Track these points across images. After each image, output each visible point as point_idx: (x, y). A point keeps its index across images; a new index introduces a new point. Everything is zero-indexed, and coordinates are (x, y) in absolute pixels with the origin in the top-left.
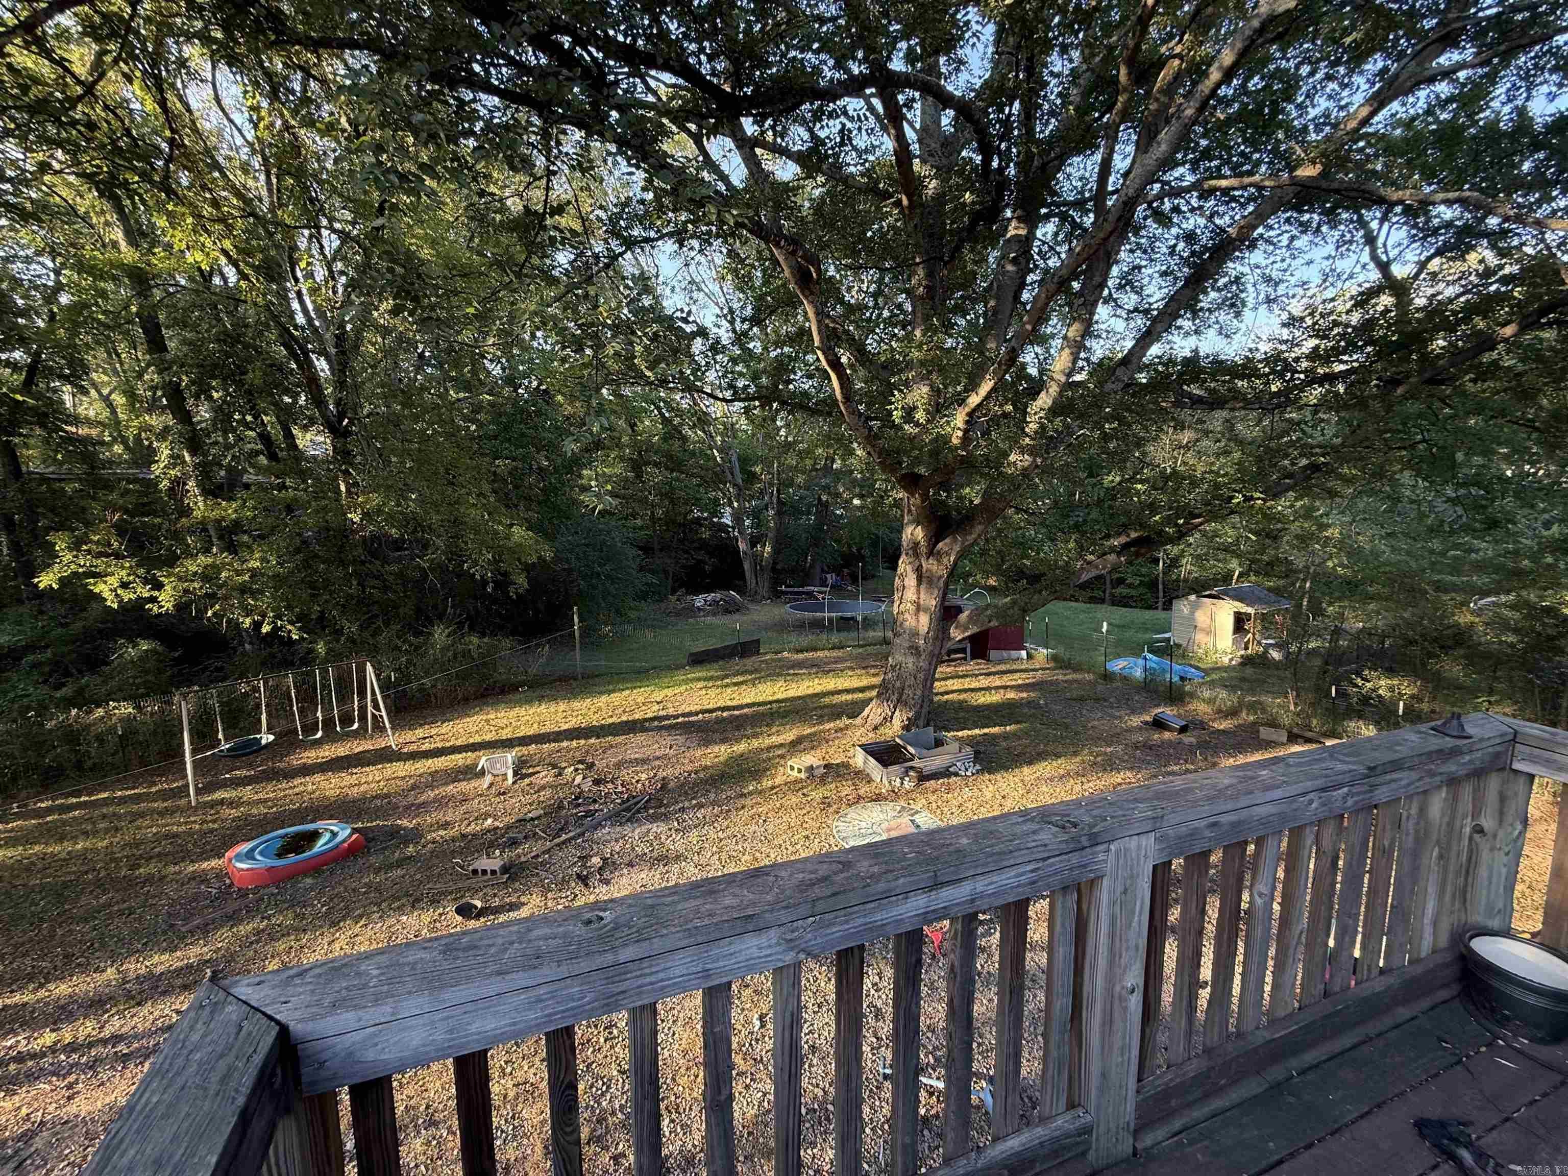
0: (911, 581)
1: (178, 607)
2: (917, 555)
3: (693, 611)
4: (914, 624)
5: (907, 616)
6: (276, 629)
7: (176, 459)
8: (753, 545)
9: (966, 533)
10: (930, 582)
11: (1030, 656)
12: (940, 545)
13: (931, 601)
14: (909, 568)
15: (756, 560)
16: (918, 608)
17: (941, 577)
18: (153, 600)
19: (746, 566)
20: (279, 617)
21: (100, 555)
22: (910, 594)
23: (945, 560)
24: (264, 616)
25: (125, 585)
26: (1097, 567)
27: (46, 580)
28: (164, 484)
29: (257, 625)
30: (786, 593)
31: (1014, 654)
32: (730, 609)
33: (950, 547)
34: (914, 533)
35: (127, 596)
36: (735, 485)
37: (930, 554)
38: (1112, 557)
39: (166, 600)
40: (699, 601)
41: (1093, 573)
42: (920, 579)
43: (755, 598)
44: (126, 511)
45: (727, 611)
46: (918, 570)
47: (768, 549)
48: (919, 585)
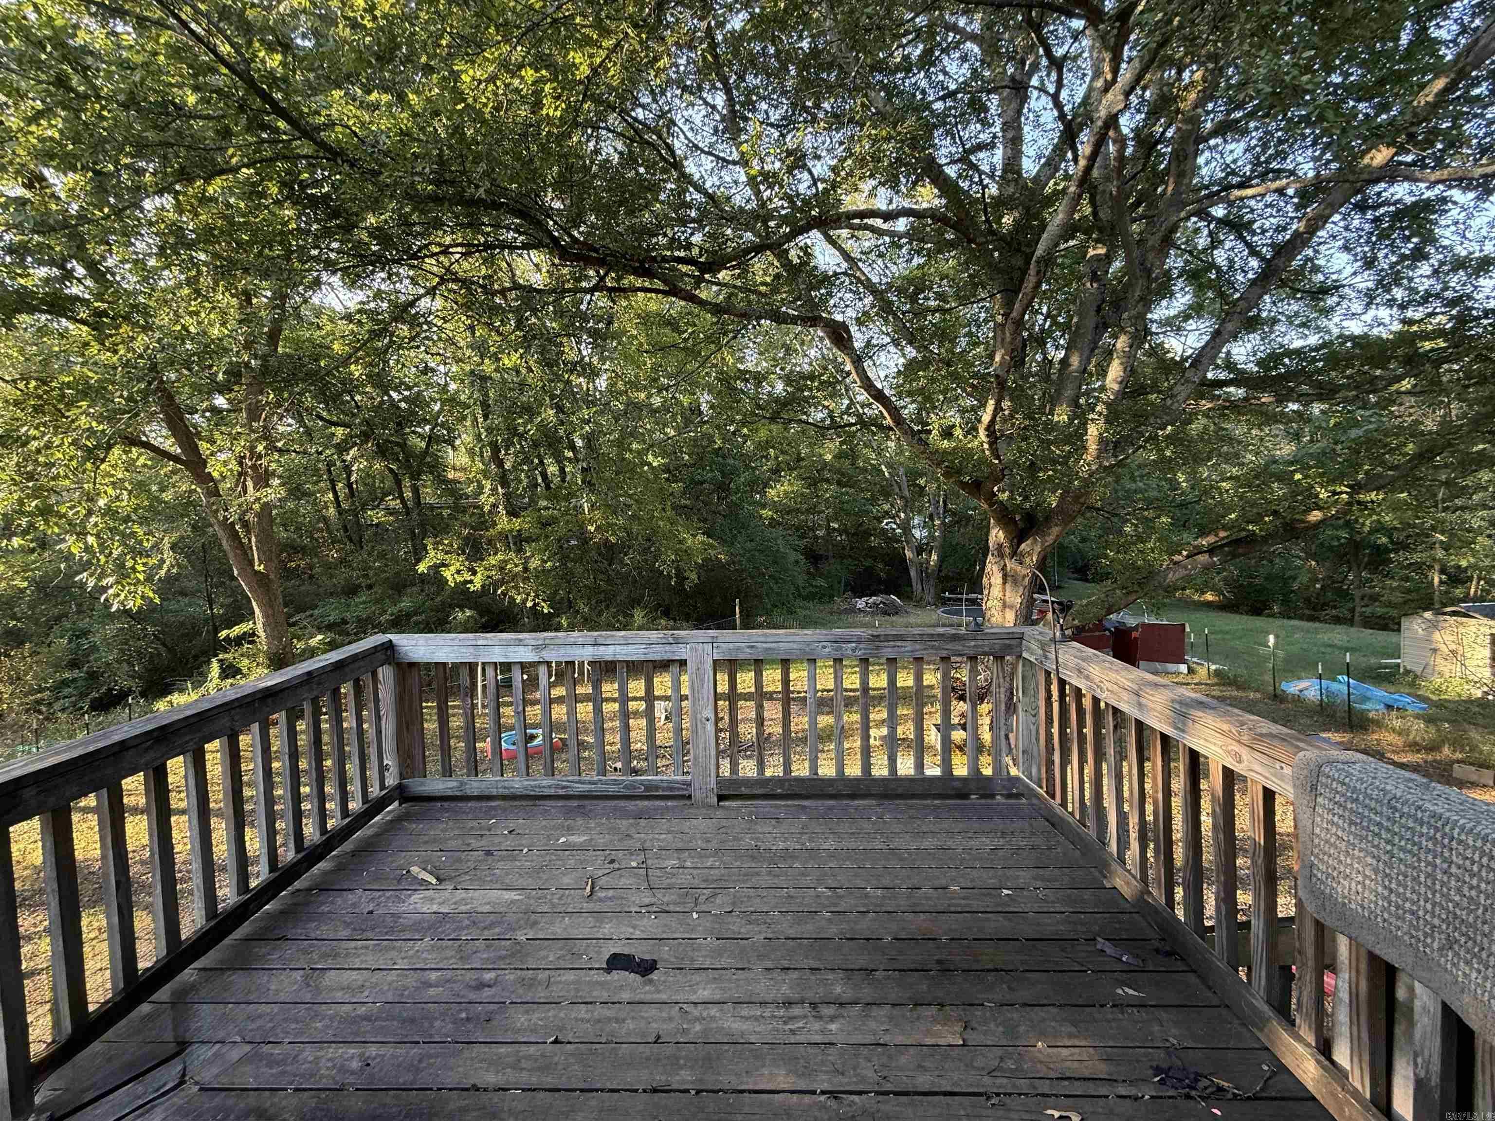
0: (997, 579)
1: (483, 586)
2: (1001, 555)
3: (854, 611)
4: (1000, 620)
5: (993, 611)
6: (535, 605)
7: (494, 490)
8: (919, 553)
9: (1043, 535)
10: (1015, 582)
11: (1191, 671)
12: (1023, 546)
13: (1016, 598)
14: (995, 568)
15: (923, 568)
16: (1005, 606)
17: (1024, 577)
18: (471, 582)
19: (913, 573)
20: (537, 596)
21: (447, 553)
22: (996, 592)
23: (1028, 560)
24: (528, 595)
25: (458, 572)
26: (1186, 568)
27: (422, 568)
28: (487, 508)
29: (524, 601)
30: (949, 599)
31: (1171, 667)
32: (889, 611)
33: (1032, 548)
34: (997, 535)
35: (459, 579)
36: (902, 497)
37: (1014, 554)
38: (1203, 558)
39: (477, 583)
40: (861, 603)
41: (1181, 572)
42: (1005, 577)
43: (919, 603)
44: (472, 528)
45: (886, 613)
46: (1004, 568)
47: (934, 557)
48: (1004, 583)
